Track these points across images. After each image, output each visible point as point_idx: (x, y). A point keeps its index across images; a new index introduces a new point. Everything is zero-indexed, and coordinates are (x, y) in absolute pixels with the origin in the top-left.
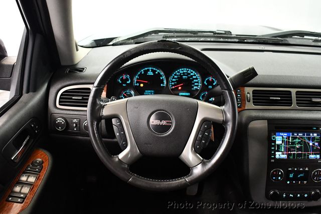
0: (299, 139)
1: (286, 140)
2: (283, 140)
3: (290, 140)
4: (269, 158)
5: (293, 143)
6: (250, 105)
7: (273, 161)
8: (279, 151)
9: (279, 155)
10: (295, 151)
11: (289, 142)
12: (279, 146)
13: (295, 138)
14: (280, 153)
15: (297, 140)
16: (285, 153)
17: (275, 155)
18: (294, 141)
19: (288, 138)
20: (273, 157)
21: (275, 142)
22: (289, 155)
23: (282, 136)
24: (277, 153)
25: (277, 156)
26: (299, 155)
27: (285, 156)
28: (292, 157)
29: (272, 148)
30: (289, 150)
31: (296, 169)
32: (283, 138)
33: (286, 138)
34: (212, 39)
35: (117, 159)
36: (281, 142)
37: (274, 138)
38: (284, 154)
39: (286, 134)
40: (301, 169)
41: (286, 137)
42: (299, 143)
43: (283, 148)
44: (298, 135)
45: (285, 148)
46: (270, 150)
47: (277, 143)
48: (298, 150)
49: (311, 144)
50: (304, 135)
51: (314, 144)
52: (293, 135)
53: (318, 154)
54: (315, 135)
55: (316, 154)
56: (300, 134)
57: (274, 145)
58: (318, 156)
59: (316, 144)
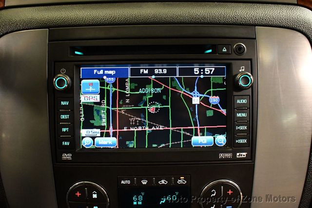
0: (156, 85)
1: (112, 90)
2: (102, 91)
4: (56, 149)
7: (67, 156)
8: (92, 127)
9: (89, 138)
10: (142, 124)
11: (123, 96)
12: (89, 109)
13: (144, 83)
14: (97, 132)
15: (150, 90)
16: (111, 130)
17: (76, 138)
18: (141, 91)
19: (121, 83)
20: (67, 143)
21: (72, 92)
22: (123, 138)
23: (100, 78)
24: (84, 132)
25: (86, 142)
26: (156, 137)
27: (111, 142)
28: (132, 144)
29: (63, 117)
30: (124, 120)
31: (144, 182)
32: (102, 84)
33: (114, 85)
36: (95, 98)
37: (61, 82)
38: (108, 135)
39: (112, 72)
40: (163, 182)
41: (113, 80)
42: (156, 98)
43: (104, 116)
44: (151, 72)
45: (112, 116)
46: (54, 124)
47: (83, 99)
48: (155, 118)
49: (196, 101)
50: (171, 72)
51: (206, 100)
52: (135, 72)
53: (220, 132)
54: (209, 70)
55: (213, 132)
56: (160, 70)
57: (73, 108)
58: (221, 139)
59: (215, 100)
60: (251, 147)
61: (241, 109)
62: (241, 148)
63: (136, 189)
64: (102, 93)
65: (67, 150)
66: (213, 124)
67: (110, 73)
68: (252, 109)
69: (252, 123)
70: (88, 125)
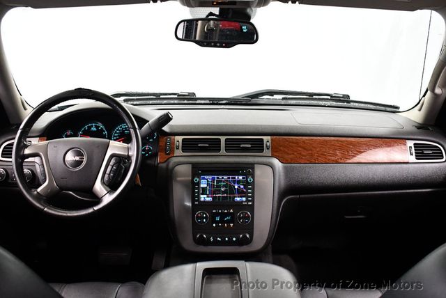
0: (224, 182)
1: (211, 183)
3: (215, 183)
5: (218, 186)
6: (179, 152)
7: (197, 203)
9: (203, 197)
10: (220, 194)
11: (214, 185)
12: (203, 189)
13: (220, 181)
14: (205, 196)
15: (222, 183)
16: (210, 196)
17: (199, 198)
18: (219, 184)
19: (213, 181)
20: (197, 199)
21: (199, 184)
22: (214, 198)
23: (207, 179)
24: (201, 196)
25: (202, 199)
26: (224, 198)
27: (209, 199)
28: (217, 200)
29: (196, 191)
30: (214, 192)
31: (220, 211)
32: (208, 181)
34: (176, 102)
35: (36, 192)
36: (205, 186)
37: (196, 180)
40: (226, 211)
41: (211, 180)
42: (224, 186)
43: (208, 191)
44: (223, 178)
45: (210, 192)
46: (193, 193)
47: (202, 186)
48: (223, 192)
49: (236, 187)
50: (229, 178)
51: (239, 187)
52: (218, 178)
53: (244, 197)
54: (241, 178)
55: (241, 197)
56: (225, 178)
57: (199, 188)
58: (244, 199)
59: (242, 187)
60: (253, 201)
61: (250, 189)
62: (250, 201)
63: (217, 214)
64: (208, 184)
65: (197, 201)
66: (241, 193)
67: (210, 178)
68: (253, 189)
69: (253, 193)
70: (203, 194)
